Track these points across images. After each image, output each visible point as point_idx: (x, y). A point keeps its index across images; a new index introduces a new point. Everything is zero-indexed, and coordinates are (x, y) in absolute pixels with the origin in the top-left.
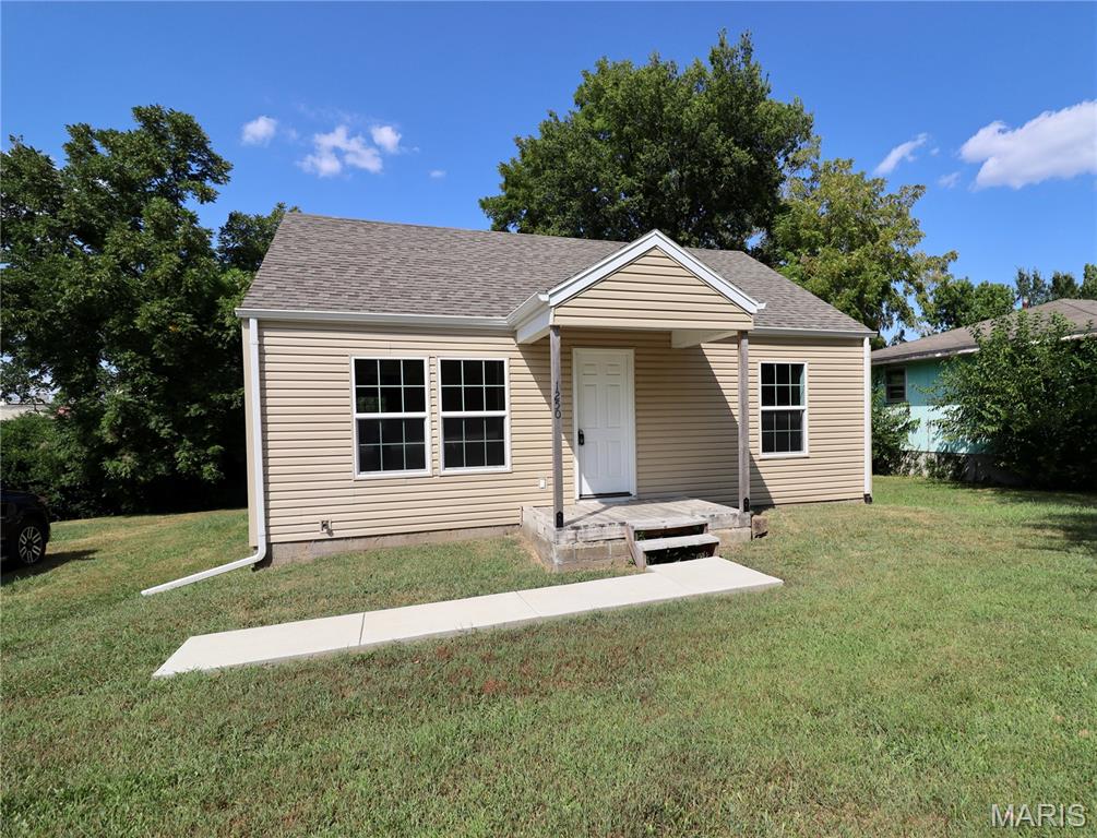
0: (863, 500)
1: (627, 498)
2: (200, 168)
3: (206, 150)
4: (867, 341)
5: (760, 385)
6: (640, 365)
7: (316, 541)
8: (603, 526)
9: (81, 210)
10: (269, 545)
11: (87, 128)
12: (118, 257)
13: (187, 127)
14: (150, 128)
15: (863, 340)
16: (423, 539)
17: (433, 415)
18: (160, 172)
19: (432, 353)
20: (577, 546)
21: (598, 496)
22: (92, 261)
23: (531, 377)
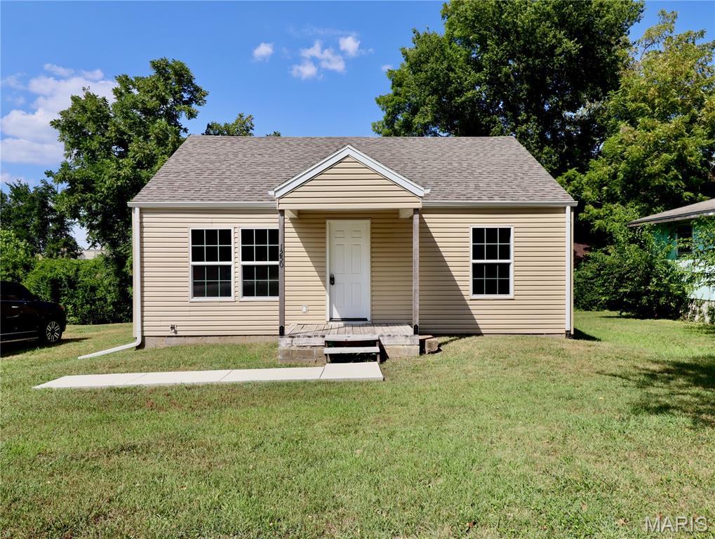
0: (565, 335)
1: (365, 322)
2: (189, 96)
3: (192, 84)
4: (568, 209)
5: (471, 244)
6: (374, 231)
7: (168, 336)
8: (310, 337)
9: (118, 130)
10: (143, 337)
11: (126, 77)
12: (135, 160)
13: (181, 70)
14: (160, 73)
15: (565, 208)
16: (229, 340)
17: (237, 264)
18: (164, 101)
19: (236, 225)
20: (293, 348)
21: (343, 320)
22: (121, 163)
23: (298, 240)
